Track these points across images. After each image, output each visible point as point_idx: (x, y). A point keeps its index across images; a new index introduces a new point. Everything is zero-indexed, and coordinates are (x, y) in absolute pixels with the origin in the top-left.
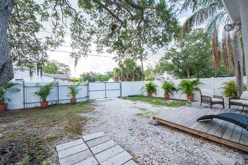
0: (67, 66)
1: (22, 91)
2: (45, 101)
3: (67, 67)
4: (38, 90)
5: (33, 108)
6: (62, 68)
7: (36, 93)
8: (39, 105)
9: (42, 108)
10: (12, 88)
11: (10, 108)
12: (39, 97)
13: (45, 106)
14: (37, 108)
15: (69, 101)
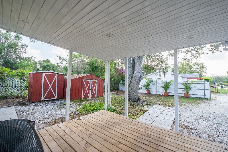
0: (202, 64)
1: (156, 84)
2: (166, 92)
3: (201, 66)
4: (163, 85)
5: (161, 95)
6: (196, 67)
7: (162, 87)
8: (163, 94)
9: (165, 96)
10: (152, 83)
11: (151, 93)
12: (163, 89)
13: (167, 95)
14: (162, 95)
15: (183, 95)
